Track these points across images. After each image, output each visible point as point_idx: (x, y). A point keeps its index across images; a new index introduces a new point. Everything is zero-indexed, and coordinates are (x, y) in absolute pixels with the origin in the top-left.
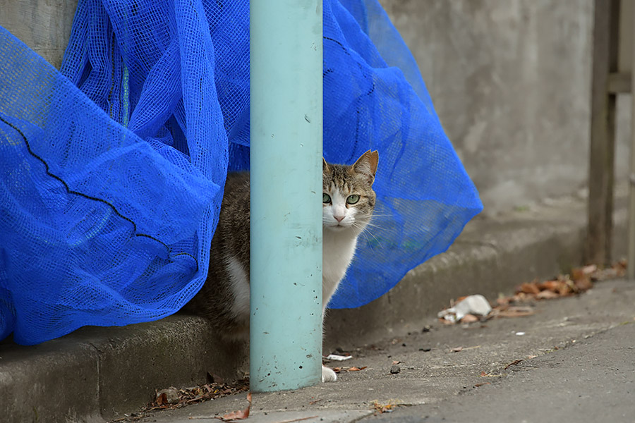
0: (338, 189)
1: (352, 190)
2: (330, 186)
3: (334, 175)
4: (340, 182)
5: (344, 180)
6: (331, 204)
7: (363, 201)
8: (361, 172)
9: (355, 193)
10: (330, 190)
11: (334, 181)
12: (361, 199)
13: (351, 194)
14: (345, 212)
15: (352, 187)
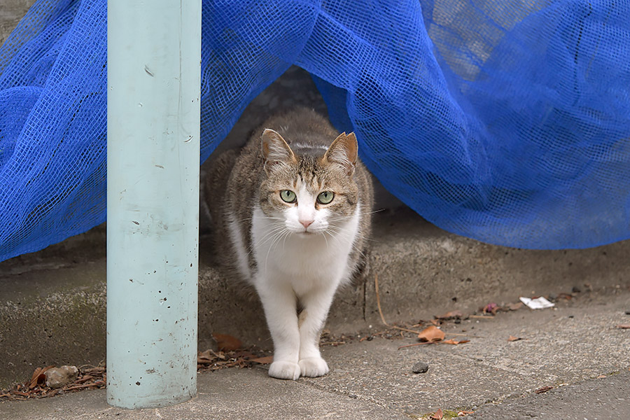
0: (305, 184)
1: (323, 185)
2: (296, 181)
3: (301, 166)
4: (308, 175)
5: (313, 173)
6: (297, 204)
7: (339, 200)
8: (336, 162)
9: (327, 189)
10: (295, 186)
11: (300, 173)
12: (336, 197)
13: (322, 190)
14: (314, 215)
15: (323, 182)
